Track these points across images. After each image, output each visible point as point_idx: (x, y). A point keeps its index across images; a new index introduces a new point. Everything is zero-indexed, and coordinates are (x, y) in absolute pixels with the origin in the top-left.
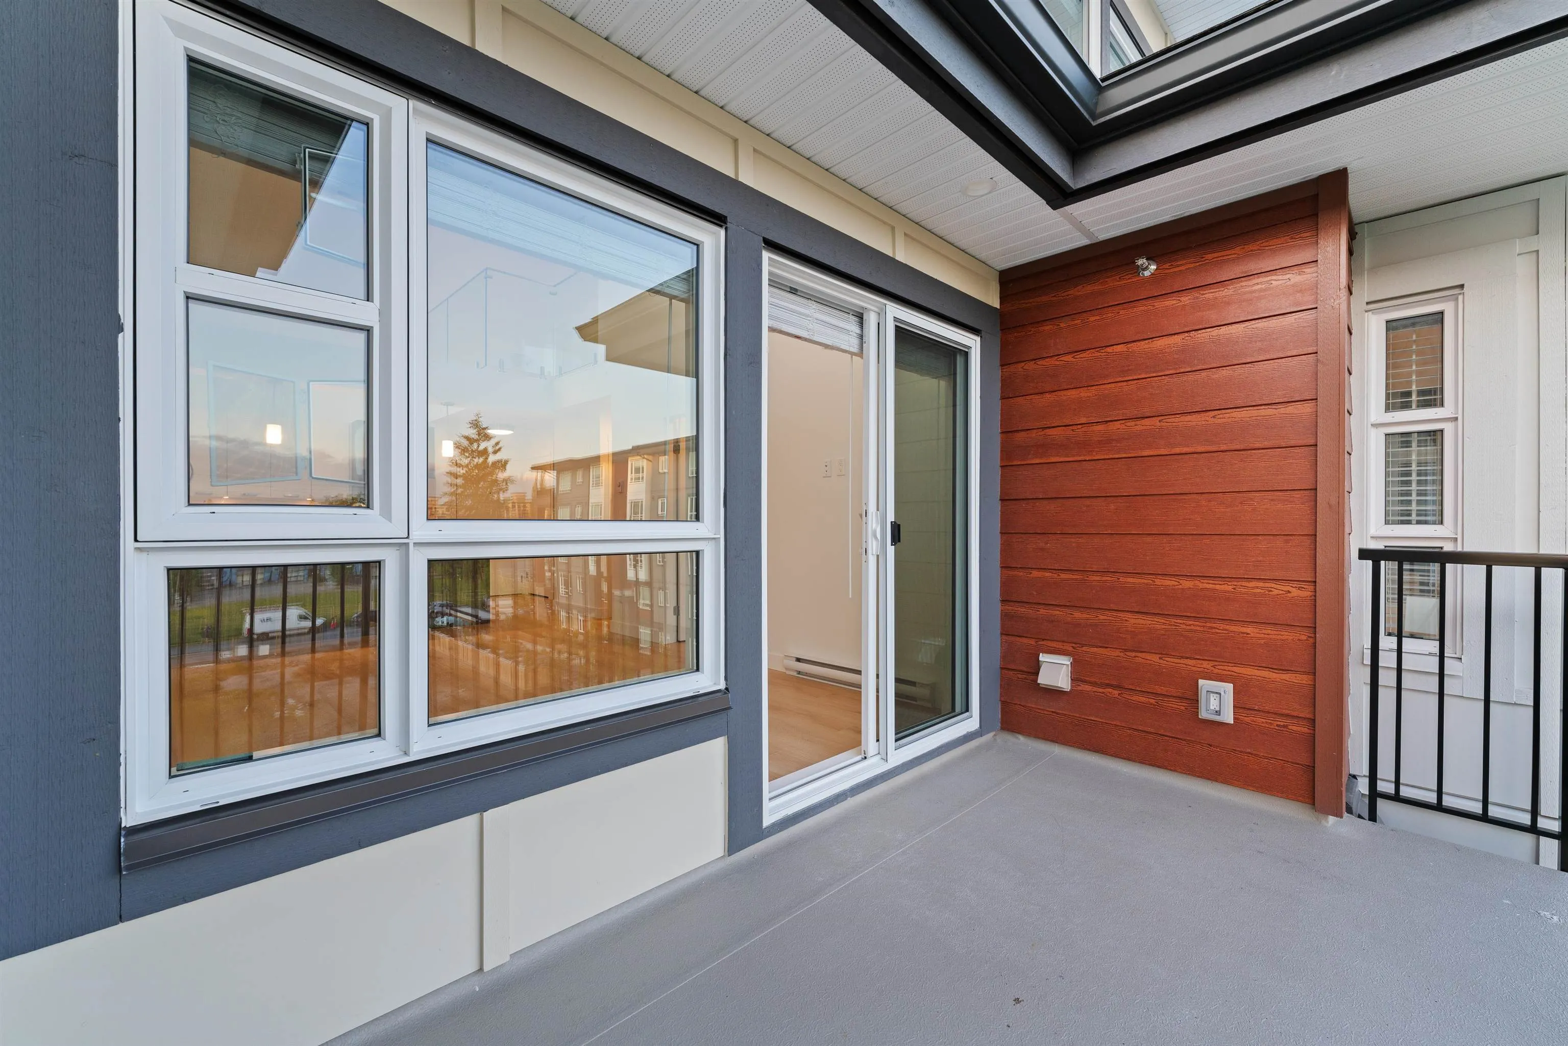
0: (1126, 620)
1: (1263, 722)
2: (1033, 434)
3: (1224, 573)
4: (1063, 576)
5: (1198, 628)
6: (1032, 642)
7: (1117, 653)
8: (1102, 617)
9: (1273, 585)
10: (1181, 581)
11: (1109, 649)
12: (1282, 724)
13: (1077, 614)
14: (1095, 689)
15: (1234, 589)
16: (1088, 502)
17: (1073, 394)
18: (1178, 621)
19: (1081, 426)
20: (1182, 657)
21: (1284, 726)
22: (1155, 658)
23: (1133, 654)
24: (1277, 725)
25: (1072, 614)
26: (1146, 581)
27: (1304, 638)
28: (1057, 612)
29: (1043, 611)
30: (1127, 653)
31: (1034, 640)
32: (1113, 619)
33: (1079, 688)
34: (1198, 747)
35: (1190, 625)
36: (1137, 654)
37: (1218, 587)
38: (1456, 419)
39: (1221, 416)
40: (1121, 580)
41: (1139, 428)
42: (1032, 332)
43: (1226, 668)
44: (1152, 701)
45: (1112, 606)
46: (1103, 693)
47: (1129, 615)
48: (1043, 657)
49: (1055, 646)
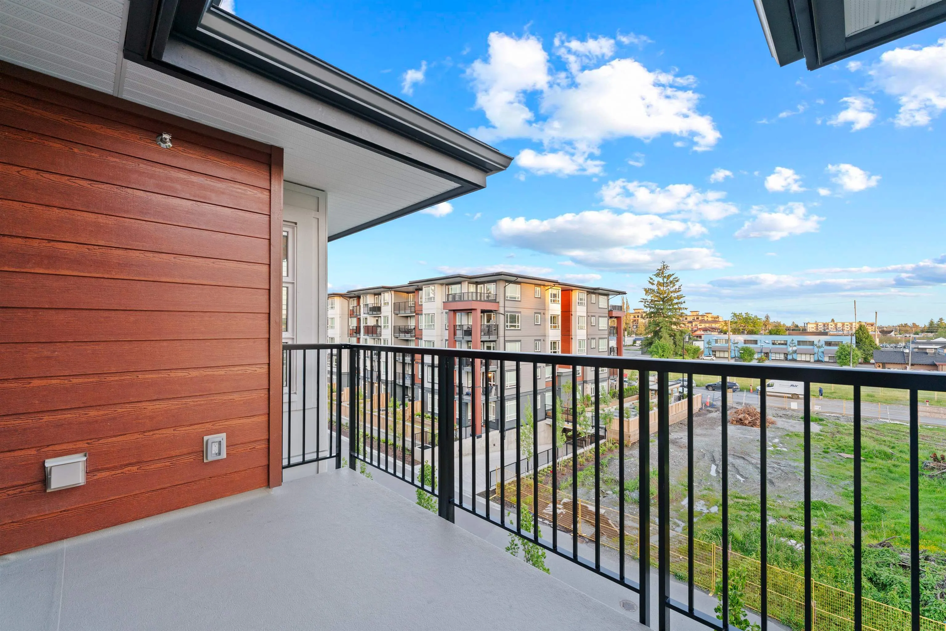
0: (145, 408)
1: (242, 450)
2: (35, 243)
3: (220, 363)
4: (75, 381)
5: (202, 402)
6: (33, 452)
7: (137, 436)
8: (120, 410)
9: (247, 368)
10: (190, 372)
11: (127, 435)
12: (252, 447)
13: (93, 413)
14: (113, 472)
15: (226, 373)
16: (106, 314)
17: (91, 217)
18: (189, 400)
19: (98, 247)
20: (191, 425)
21: (254, 448)
22: (171, 431)
23: (151, 433)
24: (250, 449)
25: (87, 414)
26: (162, 376)
27: (263, 395)
28: (68, 416)
29: (46, 418)
30: (146, 434)
31: (34, 449)
32: (132, 409)
33: (95, 477)
34: (203, 482)
35: (197, 402)
36: (155, 432)
37: (215, 373)
38: (293, 283)
39: (218, 263)
40: (140, 377)
41: (156, 259)
42: (32, 141)
43: (221, 424)
44: (167, 464)
45: (132, 399)
46: (122, 473)
47: (148, 403)
48: (49, 463)
49: (65, 448)
